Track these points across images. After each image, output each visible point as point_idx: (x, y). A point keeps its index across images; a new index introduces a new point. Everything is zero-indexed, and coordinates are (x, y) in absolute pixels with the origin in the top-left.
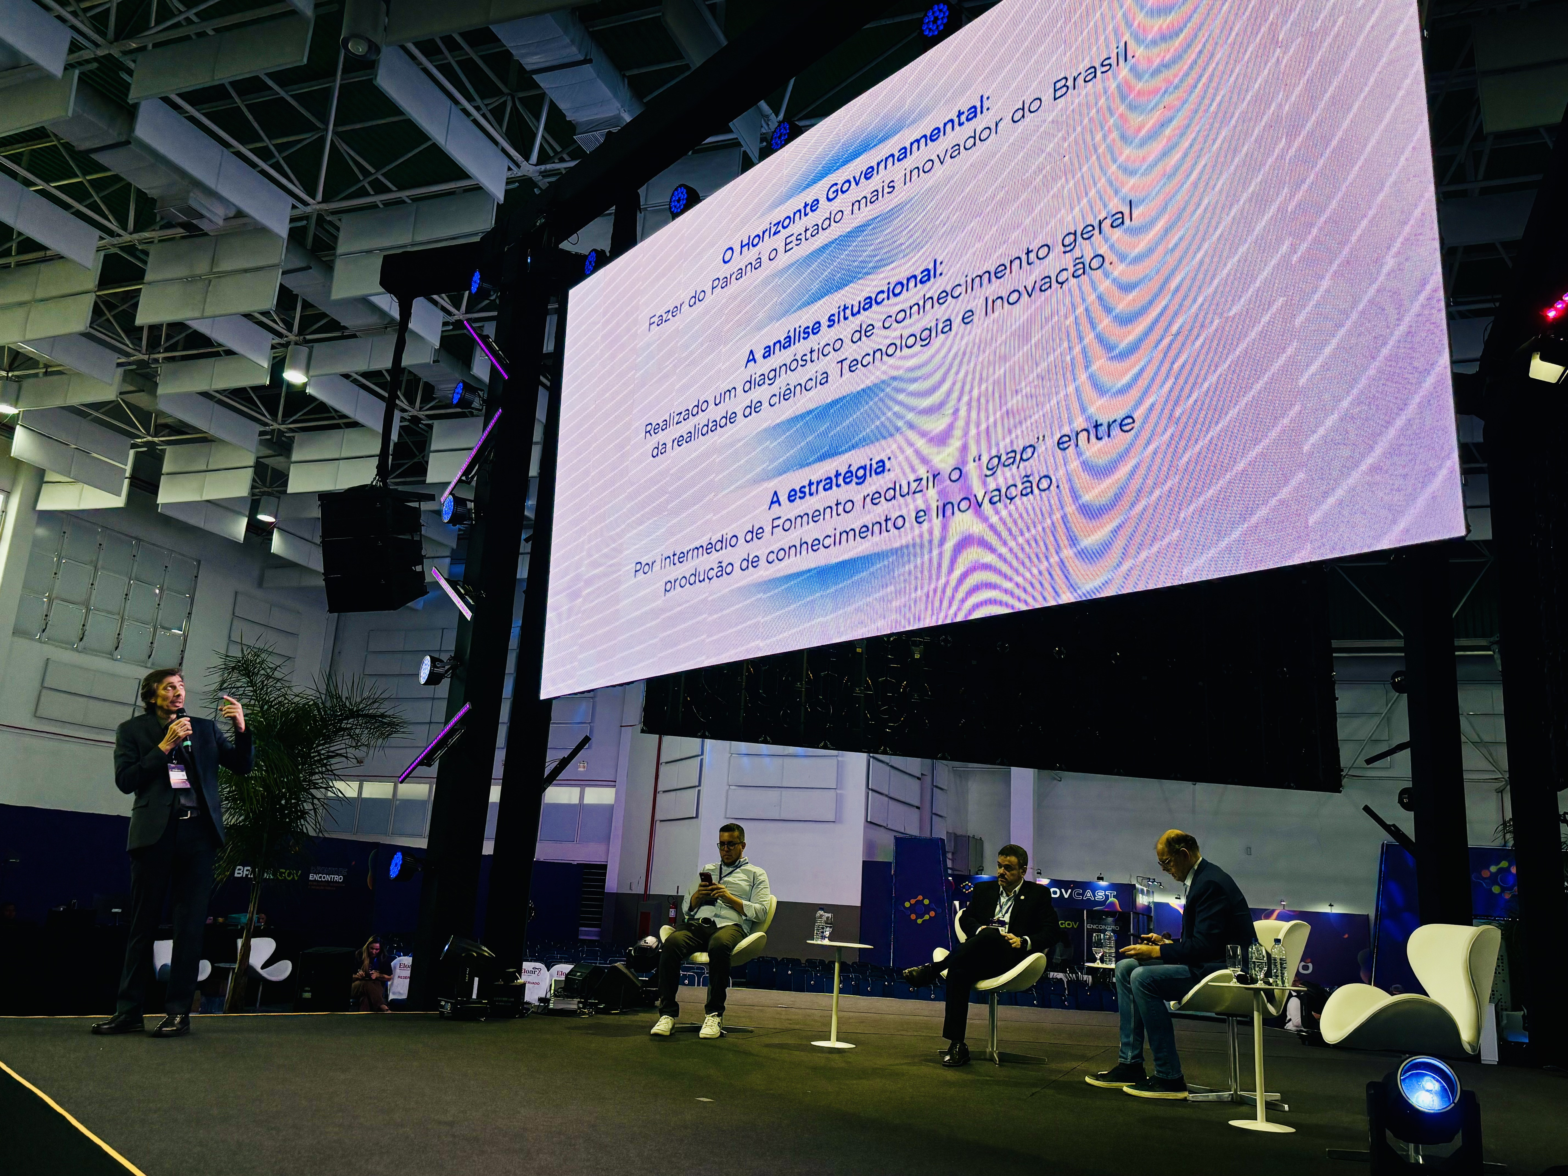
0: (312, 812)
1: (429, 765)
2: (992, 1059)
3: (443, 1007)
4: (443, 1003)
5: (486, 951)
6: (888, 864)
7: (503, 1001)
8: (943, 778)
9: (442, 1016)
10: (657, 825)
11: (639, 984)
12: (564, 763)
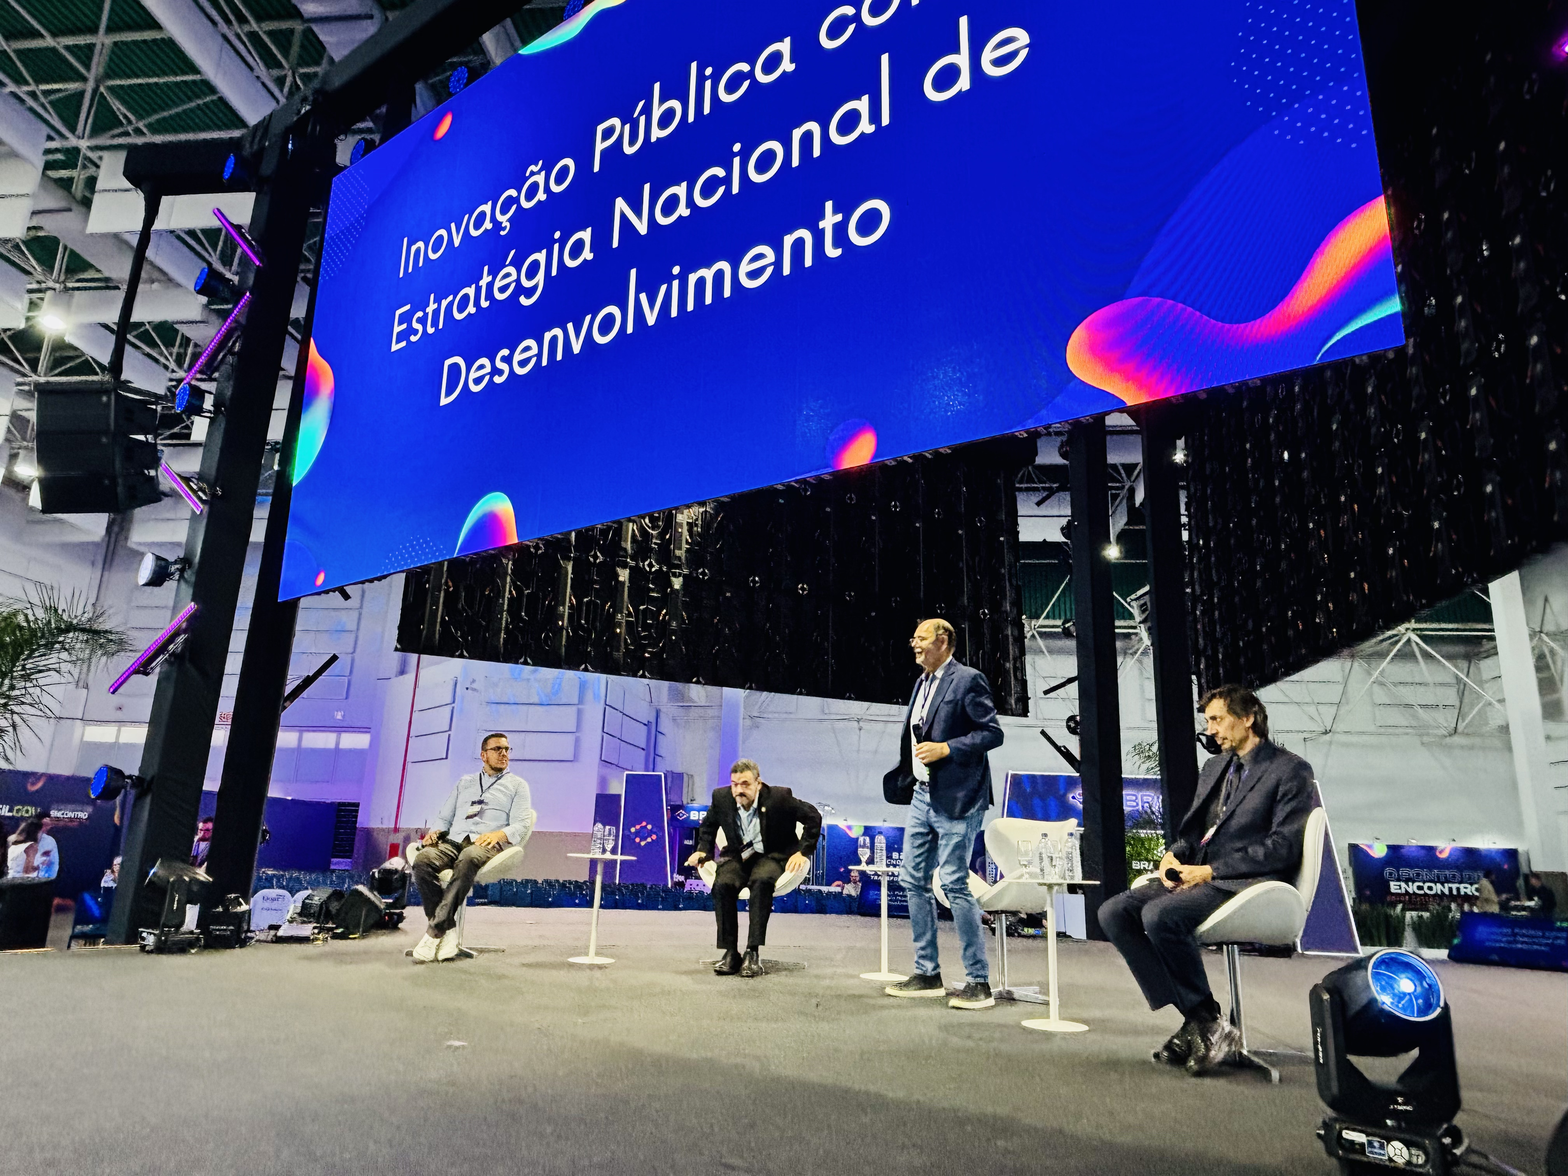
1: (147, 674)
3: (143, 939)
4: (144, 935)
6: (619, 796)
7: (218, 929)
8: (665, 725)
9: (143, 948)
10: (409, 766)
11: (382, 907)
12: (308, 681)
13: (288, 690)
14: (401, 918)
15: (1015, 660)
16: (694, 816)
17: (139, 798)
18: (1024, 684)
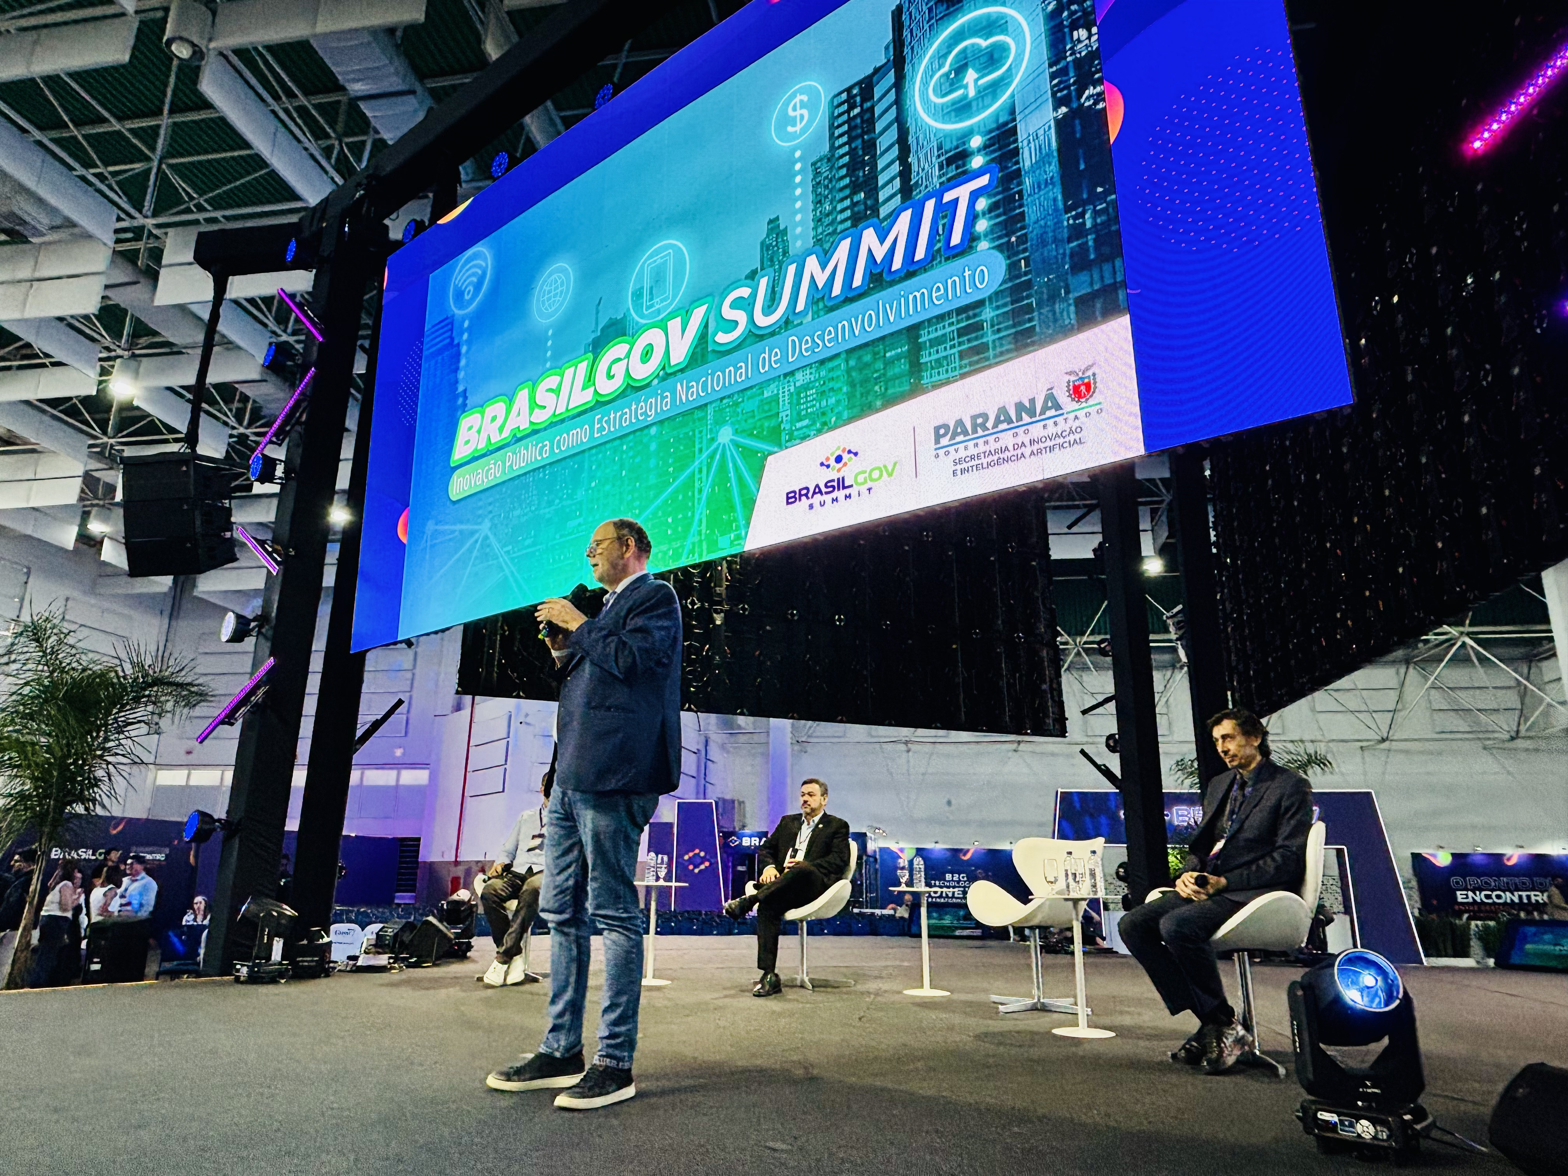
0: (106, 779)
1: (232, 724)
2: (802, 986)
3: (238, 971)
4: (238, 967)
5: (289, 911)
6: (671, 825)
7: (306, 961)
8: (714, 753)
9: (237, 980)
10: (468, 800)
11: (452, 936)
12: (376, 725)
13: (359, 733)
14: (469, 947)
15: (1051, 681)
16: (746, 842)
17: (227, 839)
18: (1060, 705)
